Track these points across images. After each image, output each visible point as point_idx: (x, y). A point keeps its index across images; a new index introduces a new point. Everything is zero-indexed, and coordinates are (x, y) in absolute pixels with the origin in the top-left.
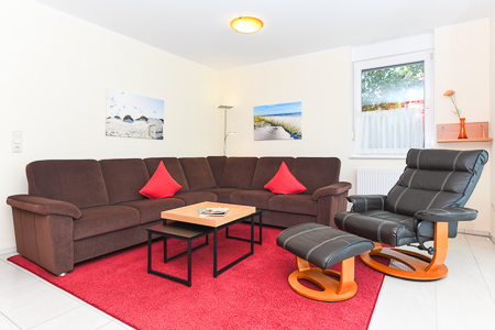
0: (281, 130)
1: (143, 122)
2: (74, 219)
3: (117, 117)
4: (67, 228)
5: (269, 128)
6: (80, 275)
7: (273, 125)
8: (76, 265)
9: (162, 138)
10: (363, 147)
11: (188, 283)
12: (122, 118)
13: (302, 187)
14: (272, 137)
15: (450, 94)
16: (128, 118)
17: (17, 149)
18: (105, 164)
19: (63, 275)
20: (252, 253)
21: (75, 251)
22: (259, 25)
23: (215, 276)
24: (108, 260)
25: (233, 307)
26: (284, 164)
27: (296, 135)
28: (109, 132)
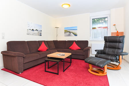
0: (72, 34)
1: (36, 31)
2: (23, 57)
3: (30, 30)
4: (21, 60)
5: (68, 33)
6: (26, 73)
7: (70, 32)
8: (24, 70)
9: (41, 35)
10: (93, 38)
11: (58, 74)
12: (31, 30)
13: (79, 48)
14: (69, 35)
15: (115, 25)
16: (33, 30)
17: (3, 38)
18: (28, 42)
19: (20, 73)
20: (70, 65)
21: (24, 66)
22: (69, 6)
23: (64, 72)
24: (32, 69)
25: (72, 79)
26: (74, 42)
27: (76, 35)
28: (28, 34)
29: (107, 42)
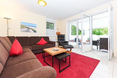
0: (31, 30)
7: (28, 28)
13: (46, 42)
26: (42, 38)
29: (59, 37)
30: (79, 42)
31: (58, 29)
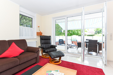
29: (43, 40)
30: (68, 45)
31: (39, 27)
